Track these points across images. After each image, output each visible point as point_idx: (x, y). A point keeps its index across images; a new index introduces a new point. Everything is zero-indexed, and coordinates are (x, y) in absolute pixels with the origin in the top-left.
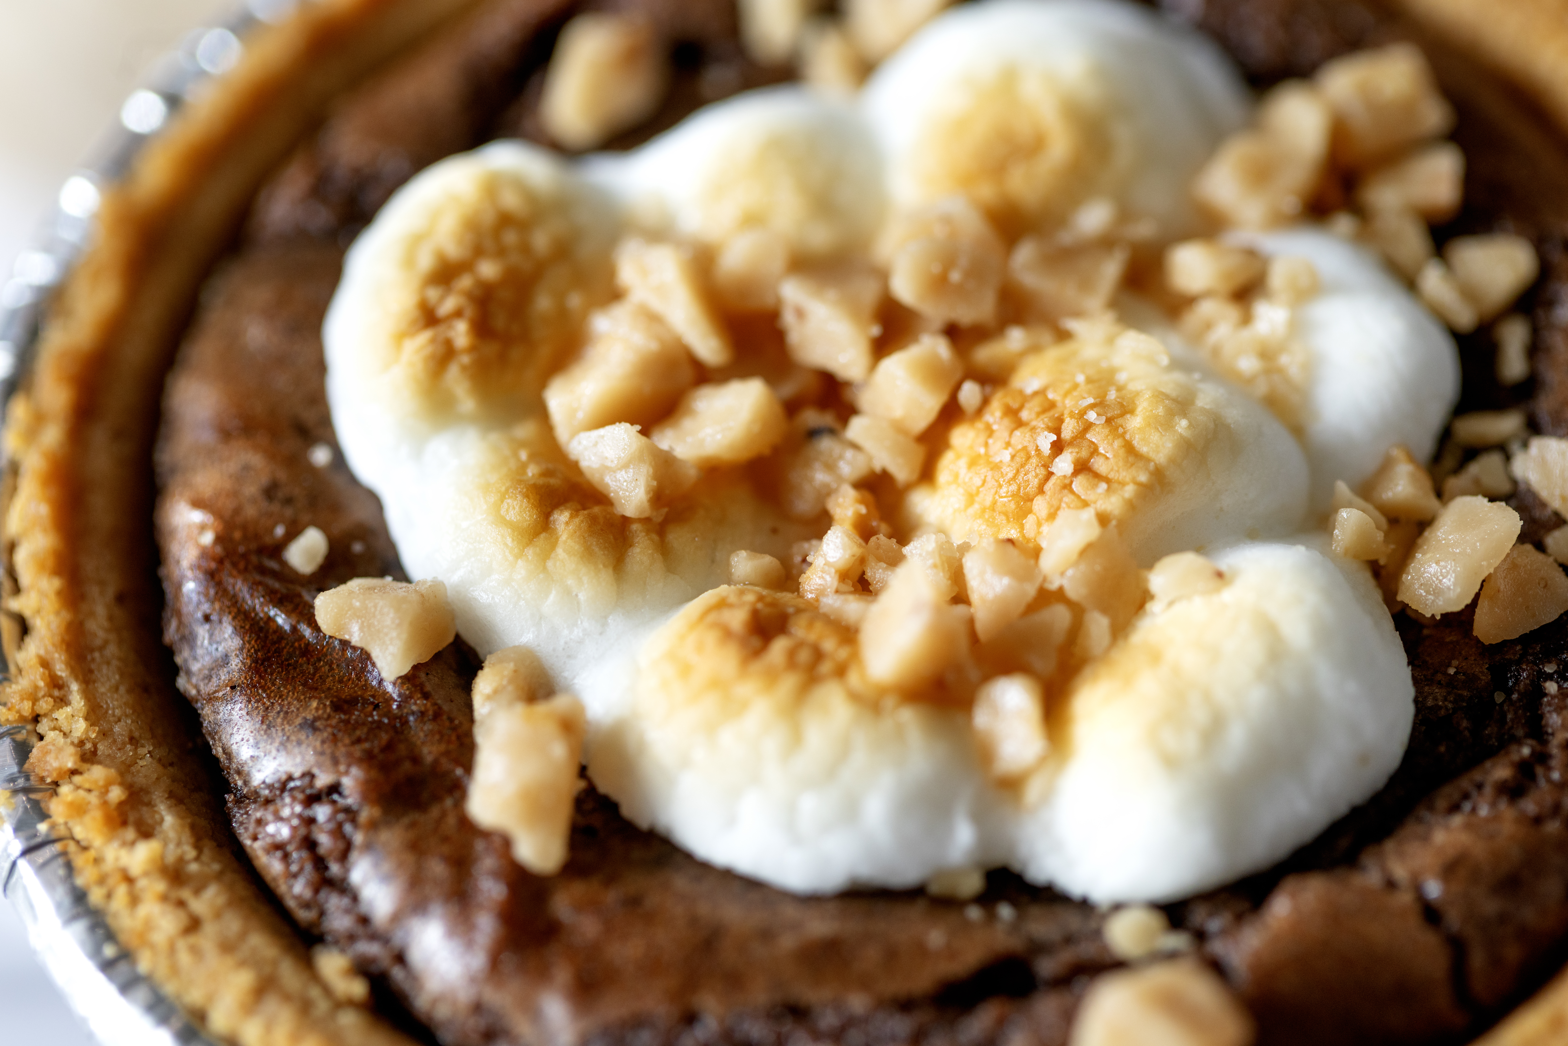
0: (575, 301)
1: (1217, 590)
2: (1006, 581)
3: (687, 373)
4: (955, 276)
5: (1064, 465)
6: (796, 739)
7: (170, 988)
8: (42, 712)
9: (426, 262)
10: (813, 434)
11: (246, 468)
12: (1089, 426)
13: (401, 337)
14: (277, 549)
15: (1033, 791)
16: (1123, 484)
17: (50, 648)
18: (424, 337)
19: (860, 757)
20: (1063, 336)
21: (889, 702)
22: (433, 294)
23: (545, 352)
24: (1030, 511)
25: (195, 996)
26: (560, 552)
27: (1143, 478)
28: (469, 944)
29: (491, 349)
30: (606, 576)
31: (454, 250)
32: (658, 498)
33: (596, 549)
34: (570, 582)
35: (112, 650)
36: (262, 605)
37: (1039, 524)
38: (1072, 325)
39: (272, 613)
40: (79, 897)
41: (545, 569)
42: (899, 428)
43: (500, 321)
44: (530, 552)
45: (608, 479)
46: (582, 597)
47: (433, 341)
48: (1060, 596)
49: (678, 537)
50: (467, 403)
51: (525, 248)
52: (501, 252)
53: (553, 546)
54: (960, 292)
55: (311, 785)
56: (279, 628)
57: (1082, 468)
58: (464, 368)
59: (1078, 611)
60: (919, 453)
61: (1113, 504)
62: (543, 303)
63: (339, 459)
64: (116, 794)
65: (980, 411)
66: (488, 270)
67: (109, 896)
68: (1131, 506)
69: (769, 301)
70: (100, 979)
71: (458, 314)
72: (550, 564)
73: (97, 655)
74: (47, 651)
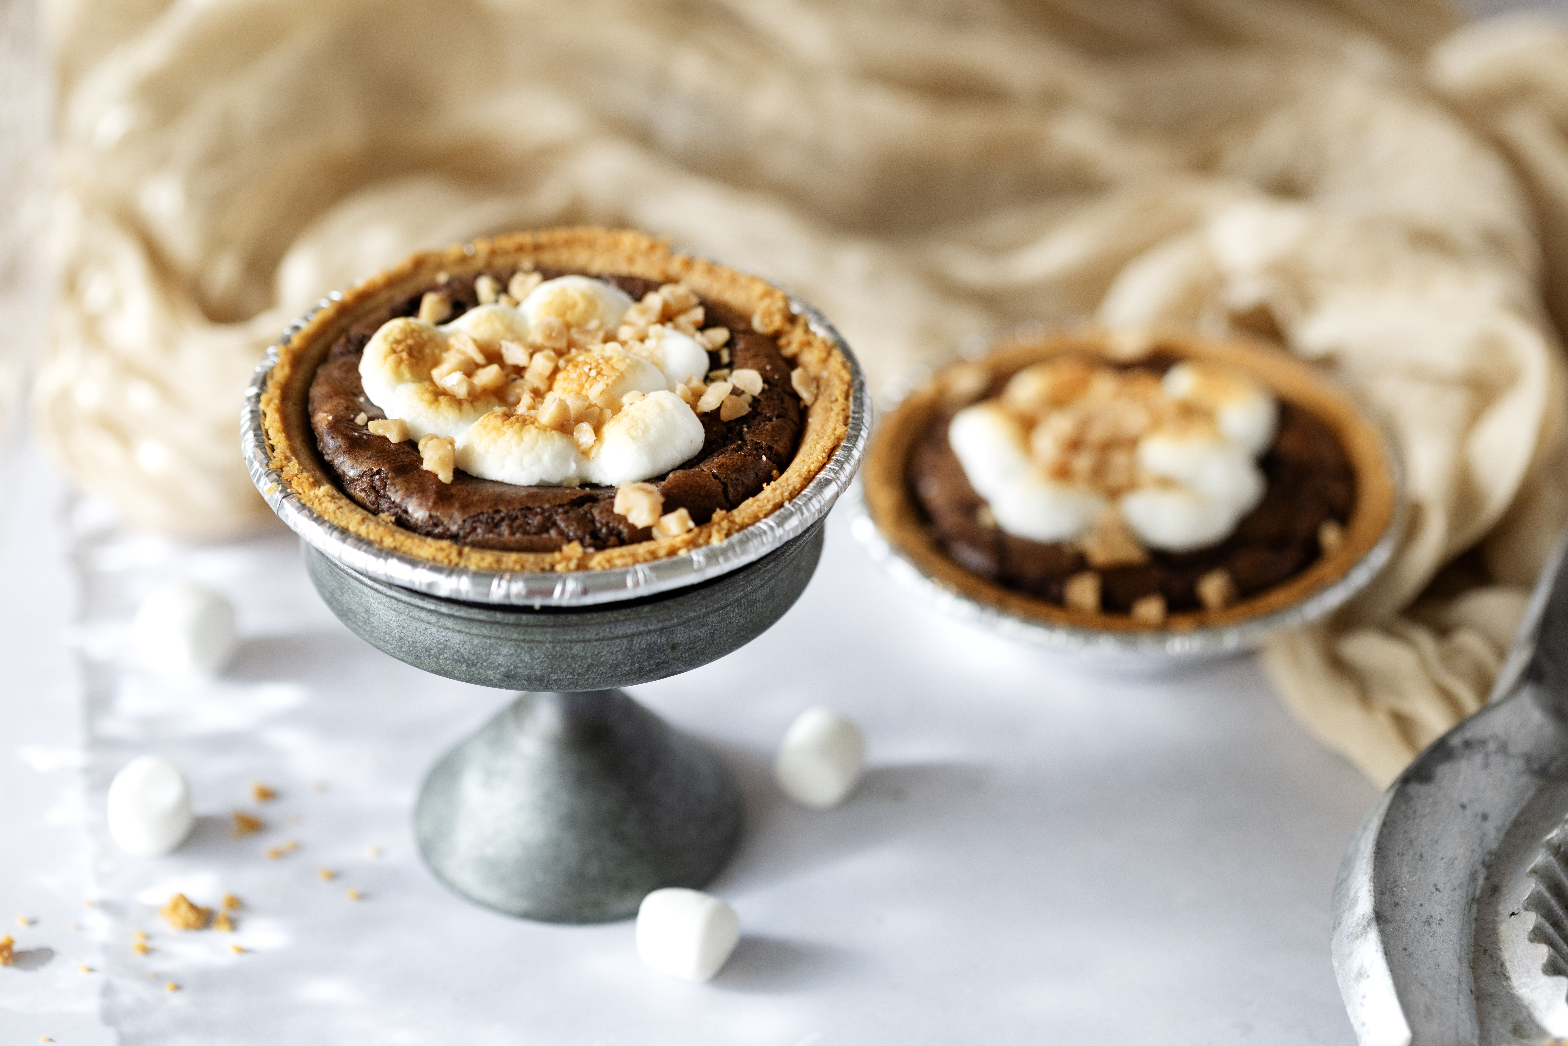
0: (437, 351)
1: (644, 399)
2: (579, 401)
3: (474, 367)
4: (554, 334)
5: (593, 373)
6: (522, 439)
7: (336, 522)
8: (284, 465)
9: (391, 339)
10: (514, 380)
11: (339, 403)
12: (599, 364)
13: (386, 357)
14: (353, 420)
15: (593, 454)
16: (611, 376)
17: (285, 449)
18: (393, 356)
19: (540, 443)
20: (588, 351)
21: (548, 429)
22: (395, 346)
23: (429, 363)
24: (584, 388)
25: (343, 523)
26: (442, 405)
27: (618, 374)
28: (427, 500)
29: (414, 361)
30: (457, 411)
31: (399, 337)
32: (470, 394)
33: (453, 404)
34: (446, 414)
35: (303, 450)
36: (350, 432)
37: (587, 390)
38: (590, 347)
39: (354, 434)
40: (304, 506)
41: (438, 411)
42: (540, 374)
43: (415, 353)
44: (433, 406)
45: (454, 389)
46: (450, 418)
47: (396, 357)
48: (595, 405)
49: (476, 404)
50: (407, 375)
51: (421, 337)
52: (413, 337)
53: (440, 405)
54: (556, 339)
55: (372, 472)
56: (356, 436)
57: (599, 373)
58: (406, 365)
59: (601, 410)
60: (547, 382)
61: (610, 381)
62: (427, 351)
63: (368, 400)
64: (311, 480)
65: (565, 369)
66: (410, 342)
67: (313, 504)
68: (614, 381)
69: (497, 347)
70: (313, 523)
71: (403, 351)
72: (439, 409)
73: (298, 451)
74: (283, 450)
